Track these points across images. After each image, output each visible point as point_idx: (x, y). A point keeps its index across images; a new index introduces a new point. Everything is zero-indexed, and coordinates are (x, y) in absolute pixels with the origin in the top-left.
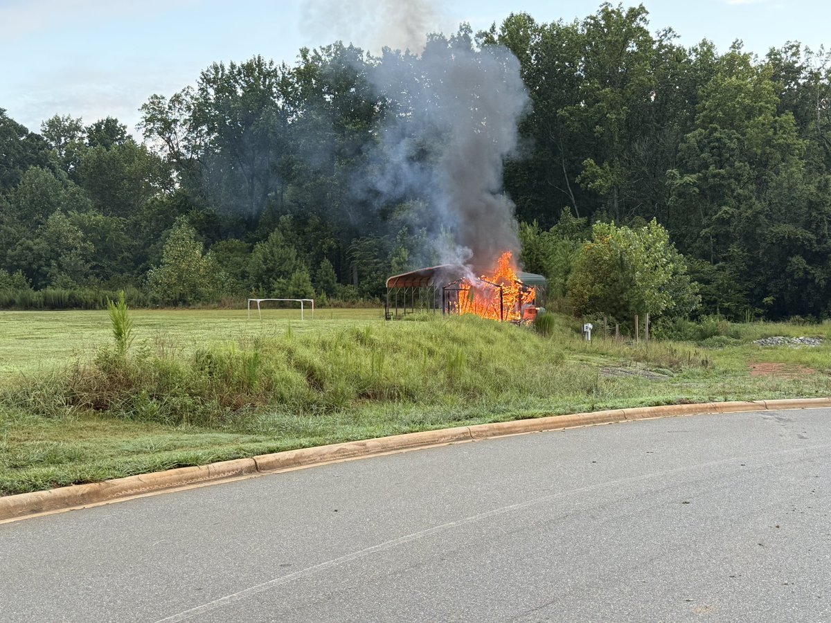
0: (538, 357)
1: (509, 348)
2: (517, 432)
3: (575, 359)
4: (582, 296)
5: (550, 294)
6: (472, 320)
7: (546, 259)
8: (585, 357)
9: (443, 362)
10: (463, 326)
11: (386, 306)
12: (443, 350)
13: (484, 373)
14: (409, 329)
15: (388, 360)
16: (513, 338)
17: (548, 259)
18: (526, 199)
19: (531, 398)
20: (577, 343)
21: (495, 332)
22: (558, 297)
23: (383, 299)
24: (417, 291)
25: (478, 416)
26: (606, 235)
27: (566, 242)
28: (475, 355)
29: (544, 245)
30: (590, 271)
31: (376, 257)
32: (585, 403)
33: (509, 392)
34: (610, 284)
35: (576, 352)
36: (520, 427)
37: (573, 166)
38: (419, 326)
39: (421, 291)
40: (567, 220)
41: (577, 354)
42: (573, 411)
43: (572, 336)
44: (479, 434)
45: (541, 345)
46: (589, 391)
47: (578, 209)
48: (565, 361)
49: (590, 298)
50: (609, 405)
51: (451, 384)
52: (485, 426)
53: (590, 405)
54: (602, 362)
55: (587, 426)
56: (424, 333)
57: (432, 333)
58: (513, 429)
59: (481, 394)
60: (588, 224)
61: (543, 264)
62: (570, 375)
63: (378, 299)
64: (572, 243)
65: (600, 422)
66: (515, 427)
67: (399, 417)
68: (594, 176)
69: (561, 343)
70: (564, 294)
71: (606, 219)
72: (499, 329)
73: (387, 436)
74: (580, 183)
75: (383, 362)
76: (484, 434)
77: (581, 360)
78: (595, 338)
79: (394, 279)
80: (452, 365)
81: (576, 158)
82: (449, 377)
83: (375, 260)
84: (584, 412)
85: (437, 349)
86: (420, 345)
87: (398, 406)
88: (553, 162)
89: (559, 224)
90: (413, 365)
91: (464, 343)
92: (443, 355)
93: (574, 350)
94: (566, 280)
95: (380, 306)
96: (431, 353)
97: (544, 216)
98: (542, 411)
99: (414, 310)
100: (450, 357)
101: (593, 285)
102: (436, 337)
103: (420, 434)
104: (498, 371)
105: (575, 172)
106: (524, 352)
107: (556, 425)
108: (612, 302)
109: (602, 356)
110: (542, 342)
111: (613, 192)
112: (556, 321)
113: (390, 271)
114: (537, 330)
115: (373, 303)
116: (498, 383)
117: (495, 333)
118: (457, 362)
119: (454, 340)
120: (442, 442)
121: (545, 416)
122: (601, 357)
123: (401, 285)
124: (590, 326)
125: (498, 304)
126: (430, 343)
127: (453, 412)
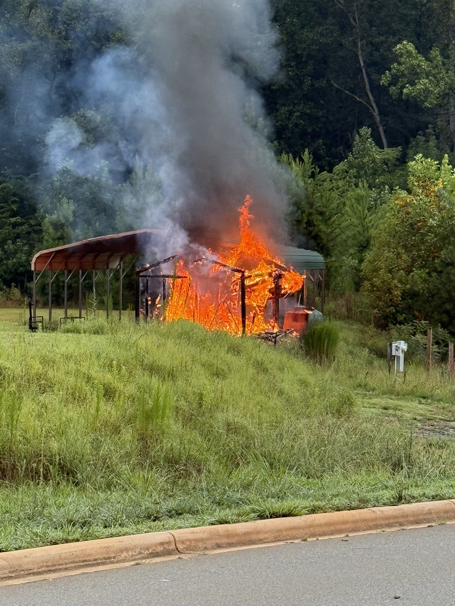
0: (305, 399)
1: (254, 385)
2: (261, 541)
3: (374, 406)
4: (389, 291)
5: (332, 285)
6: (187, 333)
7: (326, 221)
8: (392, 402)
9: (130, 411)
10: (170, 344)
11: (30, 305)
12: (131, 389)
13: (207, 434)
14: (71, 350)
15: (28, 407)
16: (261, 367)
17: (329, 222)
18: (291, 113)
19: (289, 478)
20: (379, 376)
21: (229, 355)
22: (347, 292)
23: (26, 291)
24: (89, 277)
25: (193, 512)
26: (432, 180)
27: (363, 192)
28: (191, 397)
29: (322, 196)
30: (405, 247)
31: (14, 214)
32: (387, 487)
33: (251, 466)
34: (439, 269)
35: (376, 392)
36: (266, 532)
37: (376, 54)
38: (87, 343)
39: (97, 277)
40: (365, 152)
41: (377, 396)
42: (363, 503)
43: (370, 363)
44: (192, 546)
45: (311, 380)
46: (397, 466)
47: (385, 132)
48: (355, 409)
49: (405, 295)
50: (430, 492)
51: (144, 452)
52: (203, 531)
53: (394, 493)
54: (422, 412)
55: (388, 530)
56: (98, 356)
57: (112, 356)
58: (254, 537)
59: (199, 471)
60: (403, 160)
61: (320, 230)
62: (363, 435)
63: (16, 292)
64: (374, 194)
65: (412, 523)
66: (258, 532)
67: (45, 512)
68: (414, 75)
69: (350, 377)
70: (357, 286)
71: (435, 151)
72: (235, 350)
73: (20, 548)
74: (390, 84)
75: (19, 409)
76: (200, 544)
77: (385, 408)
78: (412, 368)
79: (47, 256)
80: (148, 416)
81: (382, 38)
82: (142, 438)
83: (13, 220)
84: (385, 504)
85: (121, 386)
86: (89, 379)
87: (46, 492)
88: (341, 45)
89: (351, 158)
90: (76, 418)
91: (171, 375)
92: (132, 398)
93: (374, 390)
94: (361, 261)
95: (19, 304)
96: (109, 393)
97: (324, 144)
98: (307, 503)
99: (83, 312)
100: (143, 402)
101: (409, 271)
102: (119, 366)
103: (82, 545)
104: (231, 428)
105: (380, 65)
106: (281, 393)
107: (332, 528)
108: (444, 303)
109: (423, 401)
110: (314, 373)
111: (448, 102)
112: (341, 335)
113: (41, 241)
114: (307, 353)
115: (8, 298)
116: (230, 449)
117: (229, 357)
118: (157, 411)
119: (153, 369)
120: (124, 561)
121: (313, 511)
122: (420, 403)
123: (59, 267)
124: (403, 345)
125: (238, 305)
126: (109, 376)
127: (147, 504)
